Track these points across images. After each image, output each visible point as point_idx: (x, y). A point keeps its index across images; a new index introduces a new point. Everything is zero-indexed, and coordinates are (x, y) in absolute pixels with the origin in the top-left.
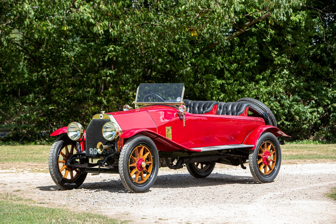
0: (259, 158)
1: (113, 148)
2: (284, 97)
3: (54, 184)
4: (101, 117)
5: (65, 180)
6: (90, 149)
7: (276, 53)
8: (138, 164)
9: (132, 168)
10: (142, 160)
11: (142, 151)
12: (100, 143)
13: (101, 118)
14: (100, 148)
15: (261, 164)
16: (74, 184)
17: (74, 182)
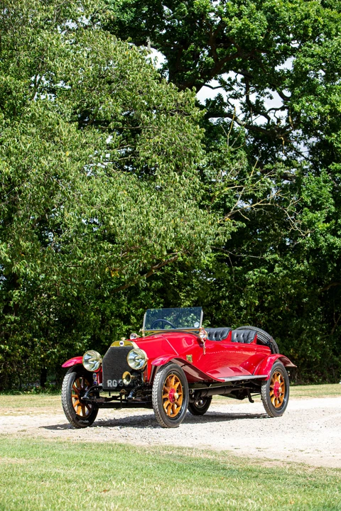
0: (271, 389)
1: (140, 378)
3: (68, 422)
4: (122, 344)
5: (78, 417)
6: (108, 381)
8: (170, 395)
9: (165, 400)
10: (173, 391)
11: (173, 380)
12: (126, 373)
13: (122, 346)
14: (126, 378)
15: (272, 396)
16: (87, 422)
17: (87, 420)
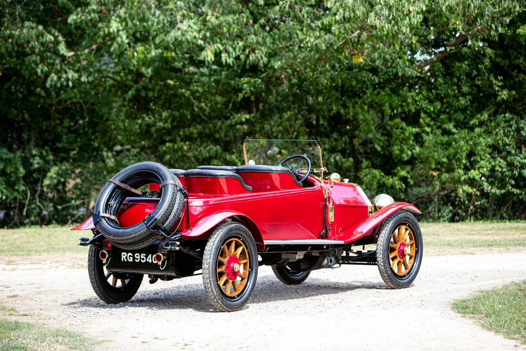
2: (513, 152)
7: (500, 84)
